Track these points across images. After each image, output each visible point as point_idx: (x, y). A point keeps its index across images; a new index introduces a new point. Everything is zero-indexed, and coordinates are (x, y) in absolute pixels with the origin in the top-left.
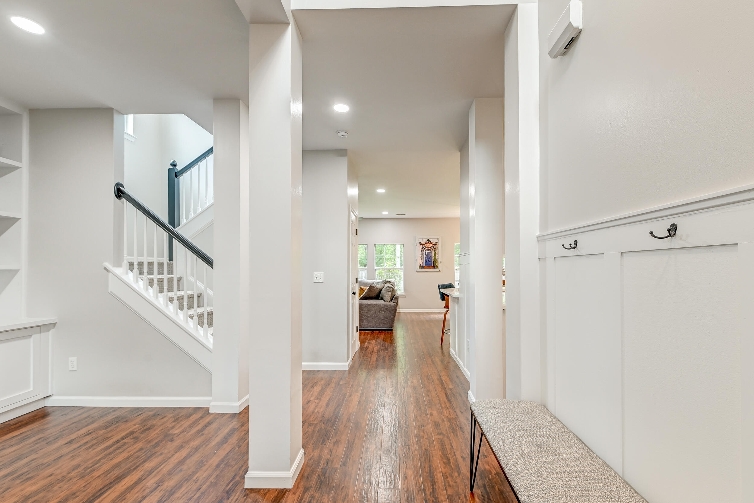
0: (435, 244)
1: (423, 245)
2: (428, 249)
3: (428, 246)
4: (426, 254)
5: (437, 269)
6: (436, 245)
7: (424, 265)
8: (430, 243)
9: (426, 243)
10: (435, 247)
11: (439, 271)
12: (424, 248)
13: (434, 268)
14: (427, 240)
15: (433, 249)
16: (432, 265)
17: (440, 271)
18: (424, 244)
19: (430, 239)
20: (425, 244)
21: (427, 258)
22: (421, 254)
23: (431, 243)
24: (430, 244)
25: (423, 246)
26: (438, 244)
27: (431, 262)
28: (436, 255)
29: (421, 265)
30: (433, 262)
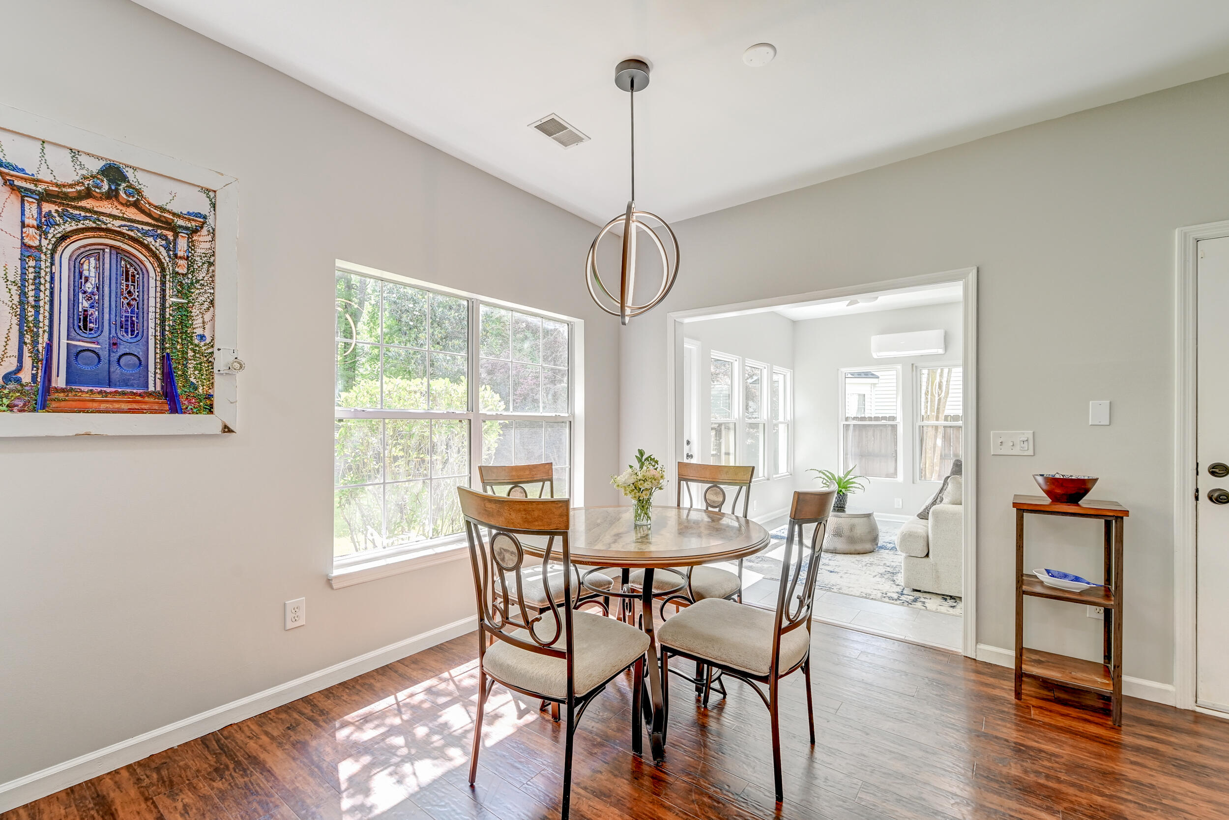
0: (181, 222)
1: (46, 197)
2: (112, 247)
3: (115, 224)
4: (89, 287)
5: (203, 417)
6: (195, 231)
7: (59, 381)
8: (127, 204)
9: (88, 194)
10: (182, 244)
11: (218, 430)
12: (54, 232)
13: (175, 407)
14: (95, 166)
15: (165, 259)
16: (155, 383)
17: (227, 429)
18: (66, 196)
19: (130, 174)
20: (80, 196)
21: (100, 321)
22: (14, 273)
23: (136, 205)
24: (132, 213)
25: (47, 207)
26: (213, 233)
27: (142, 364)
28: (195, 311)
29: (26, 376)
30: (166, 359)
